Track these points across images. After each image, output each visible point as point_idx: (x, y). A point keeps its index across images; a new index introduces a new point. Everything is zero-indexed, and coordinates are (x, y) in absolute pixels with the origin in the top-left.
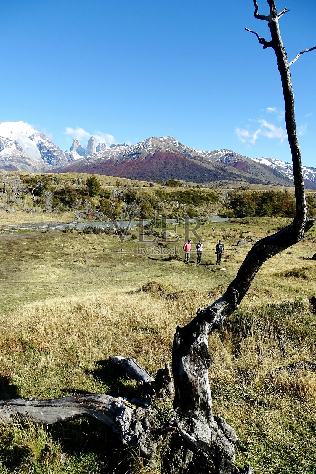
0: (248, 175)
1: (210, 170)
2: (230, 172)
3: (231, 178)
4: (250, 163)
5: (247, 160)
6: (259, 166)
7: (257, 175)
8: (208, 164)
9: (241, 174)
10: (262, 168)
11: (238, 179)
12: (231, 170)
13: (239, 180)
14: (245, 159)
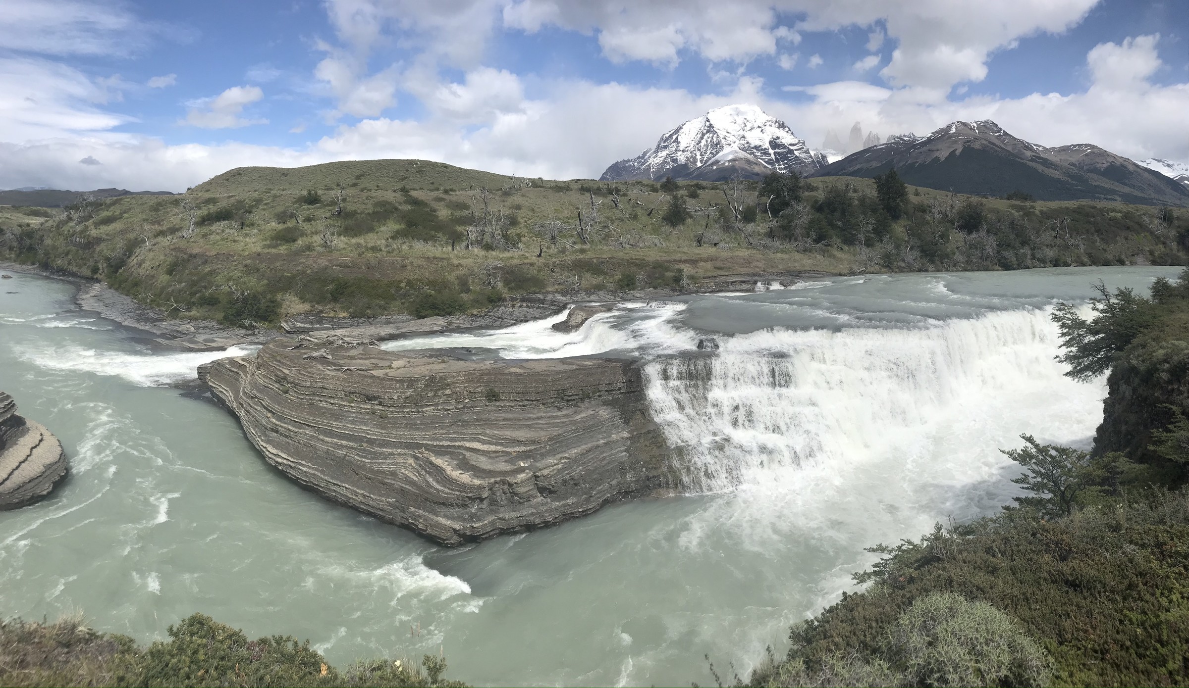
0: (1127, 190)
1: (1058, 180)
2: (1097, 183)
3: (1097, 195)
4: (1131, 168)
5: (1126, 163)
6: (1146, 175)
7: (1142, 190)
8: (1056, 170)
9: (1113, 187)
10: (1150, 177)
11: (1109, 197)
12: (1098, 181)
13: (1110, 199)
14: (1121, 160)
